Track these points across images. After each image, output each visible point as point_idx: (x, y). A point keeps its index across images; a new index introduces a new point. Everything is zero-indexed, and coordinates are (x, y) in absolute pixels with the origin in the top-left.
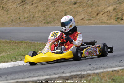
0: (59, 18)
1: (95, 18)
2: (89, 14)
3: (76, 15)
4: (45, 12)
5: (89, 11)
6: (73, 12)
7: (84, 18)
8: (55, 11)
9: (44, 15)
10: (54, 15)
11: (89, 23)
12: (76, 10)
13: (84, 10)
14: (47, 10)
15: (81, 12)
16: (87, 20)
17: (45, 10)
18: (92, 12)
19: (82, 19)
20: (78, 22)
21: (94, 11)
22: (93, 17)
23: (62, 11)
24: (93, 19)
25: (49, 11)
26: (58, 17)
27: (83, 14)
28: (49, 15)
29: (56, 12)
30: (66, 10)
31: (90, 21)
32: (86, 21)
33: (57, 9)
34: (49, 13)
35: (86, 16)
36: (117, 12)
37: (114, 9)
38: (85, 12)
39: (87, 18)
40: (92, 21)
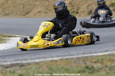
0: (18, 11)
1: (51, 11)
2: (46, 8)
3: (34, 8)
4: (4, 4)
5: (45, 4)
6: (31, 5)
7: (41, 11)
8: (13, 4)
9: (3, 7)
10: (13, 8)
11: (45, 15)
12: (34, 3)
13: (42, 3)
14: (6, 3)
15: (39, 5)
16: (44, 13)
17: (4, 3)
18: (48, 5)
19: (39, 12)
20: (35, 15)
21: (51, 5)
22: (50, 11)
23: (20, 4)
24: (49, 12)
25: (8, 4)
26: (16, 9)
27: (40, 7)
28: (7, 7)
29: (15, 5)
30: (24, 3)
31: (46, 14)
32: (42, 14)
33: (15, 2)
34: (8, 6)
35: (43, 9)
36: (73, 6)
37: (70, 3)
38: (42, 5)
39: (44, 11)
40: (48, 14)
